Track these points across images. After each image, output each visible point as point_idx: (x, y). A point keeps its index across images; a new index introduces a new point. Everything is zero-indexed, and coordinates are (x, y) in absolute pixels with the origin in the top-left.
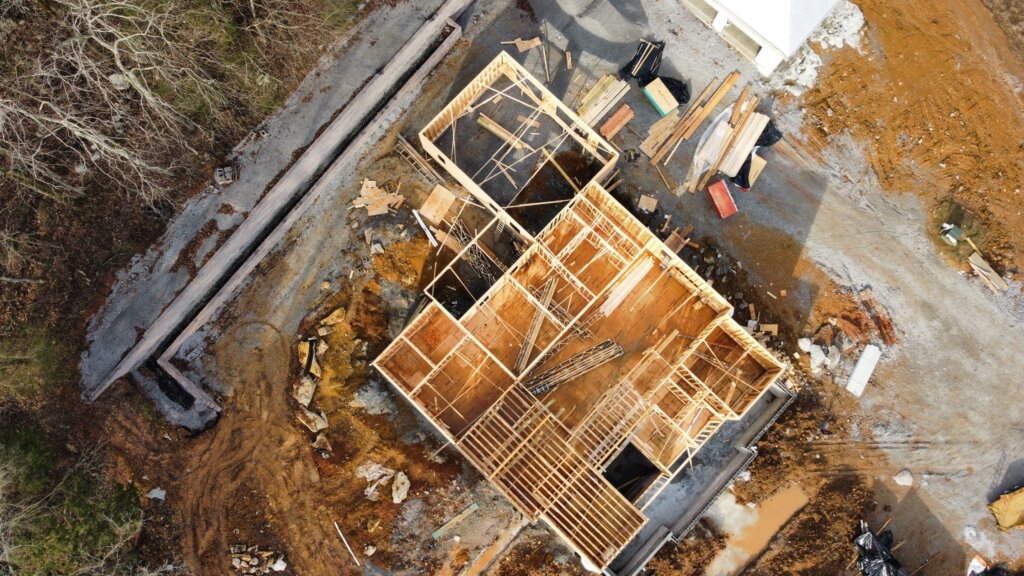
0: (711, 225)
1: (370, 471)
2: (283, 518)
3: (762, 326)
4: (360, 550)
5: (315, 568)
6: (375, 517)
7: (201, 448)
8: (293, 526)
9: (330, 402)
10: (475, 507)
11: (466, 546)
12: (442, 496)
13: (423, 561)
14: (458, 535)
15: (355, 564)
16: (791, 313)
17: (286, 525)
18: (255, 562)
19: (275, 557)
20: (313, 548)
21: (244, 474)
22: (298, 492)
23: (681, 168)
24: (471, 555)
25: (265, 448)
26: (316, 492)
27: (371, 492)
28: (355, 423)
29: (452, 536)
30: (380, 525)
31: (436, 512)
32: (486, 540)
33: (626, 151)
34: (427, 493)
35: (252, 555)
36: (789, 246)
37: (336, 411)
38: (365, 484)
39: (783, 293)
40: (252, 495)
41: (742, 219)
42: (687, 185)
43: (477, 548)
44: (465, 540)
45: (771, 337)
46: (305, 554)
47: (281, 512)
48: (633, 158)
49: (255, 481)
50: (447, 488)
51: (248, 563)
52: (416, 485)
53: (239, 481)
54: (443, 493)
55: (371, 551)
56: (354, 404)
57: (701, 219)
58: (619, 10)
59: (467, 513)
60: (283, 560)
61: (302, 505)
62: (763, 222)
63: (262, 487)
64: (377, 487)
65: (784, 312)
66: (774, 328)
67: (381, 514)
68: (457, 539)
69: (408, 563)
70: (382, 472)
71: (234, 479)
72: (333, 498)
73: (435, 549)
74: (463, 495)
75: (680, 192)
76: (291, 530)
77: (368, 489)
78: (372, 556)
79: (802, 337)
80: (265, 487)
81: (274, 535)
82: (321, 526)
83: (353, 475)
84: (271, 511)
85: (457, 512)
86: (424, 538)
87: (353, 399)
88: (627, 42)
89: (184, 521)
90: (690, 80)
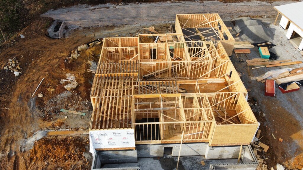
0: (259, 95)
1: (70, 77)
2: (35, 66)
3: (260, 143)
4: (38, 92)
5: (22, 85)
6: (54, 88)
7: (44, 38)
8: (34, 70)
9: (84, 55)
10: (84, 114)
11: (65, 122)
12: (79, 100)
13: (48, 114)
14: (68, 117)
15: (32, 94)
16: (280, 151)
17: (33, 68)
18: (14, 65)
19: (19, 70)
20: (30, 80)
21: (43, 49)
22: (48, 65)
23: (258, 73)
24: (63, 126)
25: (56, 51)
26: (52, 68)
27: (63, 81)
28: (84, 65)
29: (65, 115)
30: (53, 91)
31: (71, 103)
32: (73, 126)
33: (240, 59)
34: (76, 94)
35: (16, 64)
36: (295, 124)
37: (83, 58)
38: (65, 78)
39: (281, 140)
40: (38, 54)
41: (276, 102)
42: (257, 78)
43: (67, 126)
44: (67, 120)
45: (262, 151)
46: (26, 79)
47: (37, 65)
48: (241, 61)
49: (43, 53)
50: (83, 100)
51: (12, 64)
52: (76, 89)
53: (40, 49)
54: (80, 100)
55: (40, 96)
56: (89, 62)
57: (256, 91)
58: (264, 29)
59: (79, 113)
60: (20, 74)
61: (44, 68)
62: (286, 108)
63: (42, 55)
64: (66, 81)
65: (277, 147)
66: (266, 148)
67: (57, 88)
68: (66, 117)
69: (44, 111)
70: (73, 79)
71: (40, 48)
72: (53, 73)
73: (56, 114)
74: (85, 108)
75: (253, 78)
76: (32, 71)
77: (64, 79)
78: (39, 97)
79: (280, 164)
80: (43, 56)
81: (27, 67)
82: (40, 77)
83: (65, 74)
84: (36, 62)
85: (77, 110)
86: (58, 107)
87: (91, 61)
88: (261, 38)
89: (17, 45)
90: (279, 56)
